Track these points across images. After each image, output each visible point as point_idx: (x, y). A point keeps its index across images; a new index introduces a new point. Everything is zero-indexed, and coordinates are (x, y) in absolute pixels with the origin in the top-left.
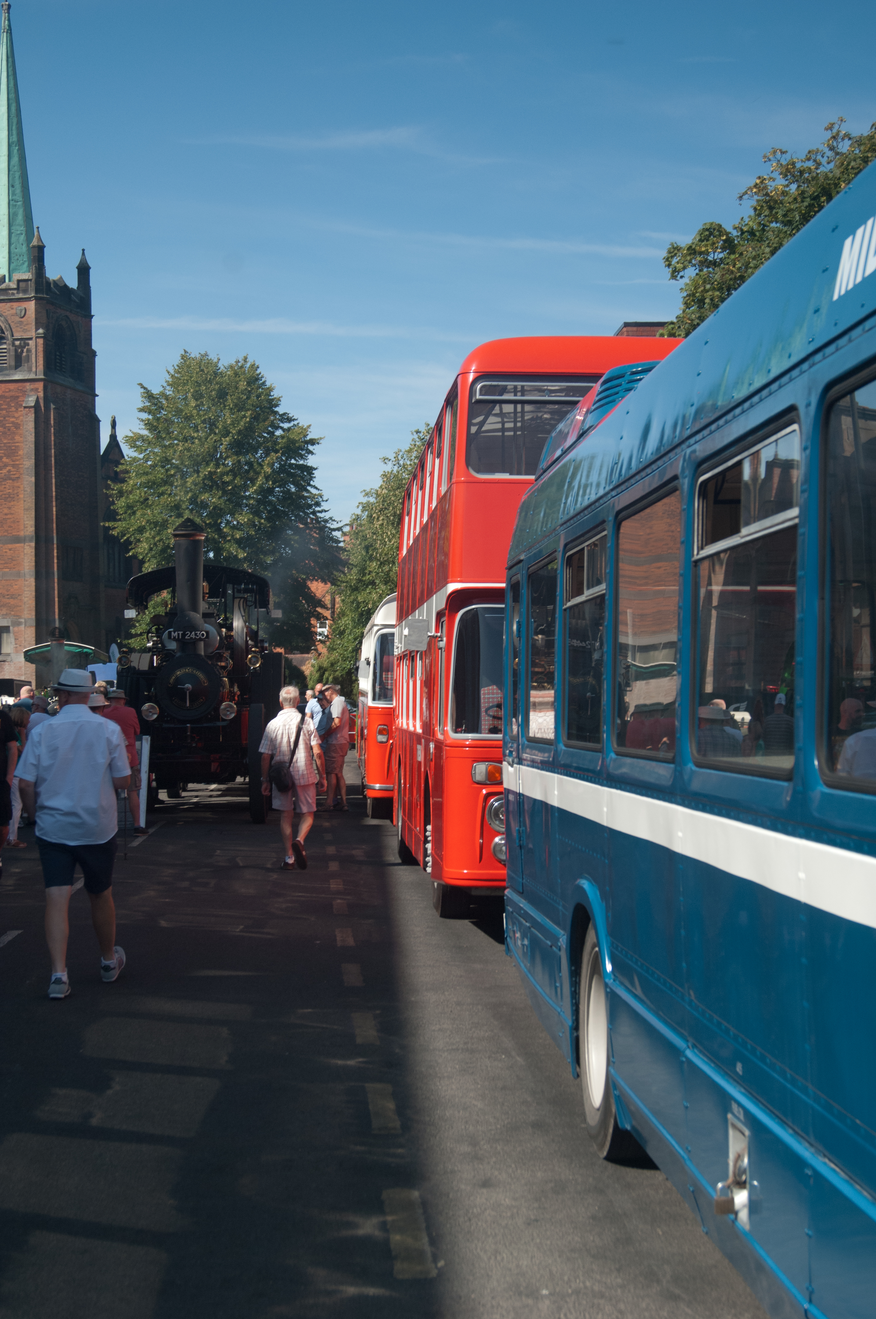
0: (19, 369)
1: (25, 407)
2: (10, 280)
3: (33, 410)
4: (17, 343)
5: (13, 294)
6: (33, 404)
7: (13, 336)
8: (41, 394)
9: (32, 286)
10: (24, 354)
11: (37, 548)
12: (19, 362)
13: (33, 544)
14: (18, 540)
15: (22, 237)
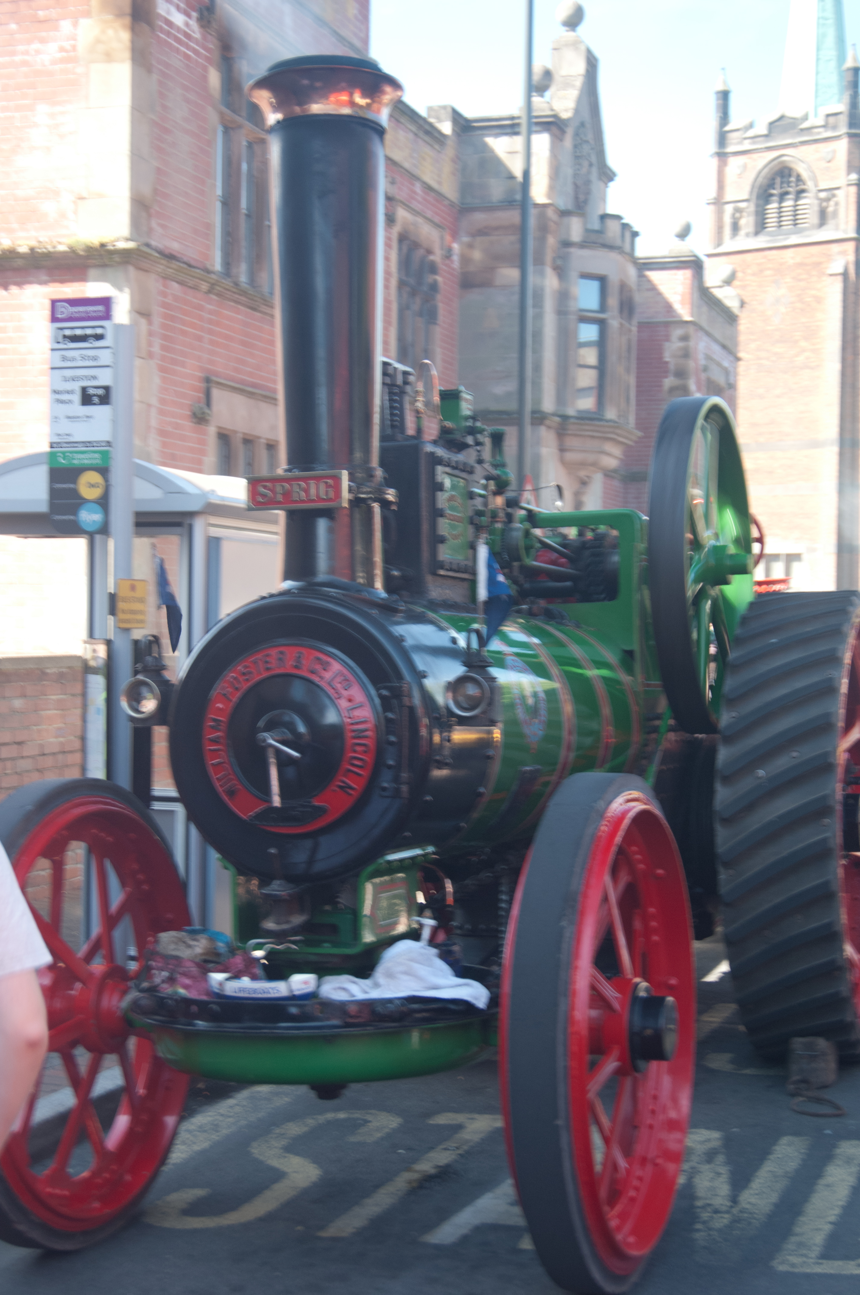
0: (825, 228)
1: (831, 275)
2: (816, 115)
3: (840, 279)
4: (823, 195)
5: (819, 133)
6: (841, 270)
7: (816, 186)
8: (851, 258)
9: (843, 120)
10: (830, 209)
11: (841, 454)
12: (823, 217)
13: (835, 449)
14: (815, 444)
15: (833, 64)
